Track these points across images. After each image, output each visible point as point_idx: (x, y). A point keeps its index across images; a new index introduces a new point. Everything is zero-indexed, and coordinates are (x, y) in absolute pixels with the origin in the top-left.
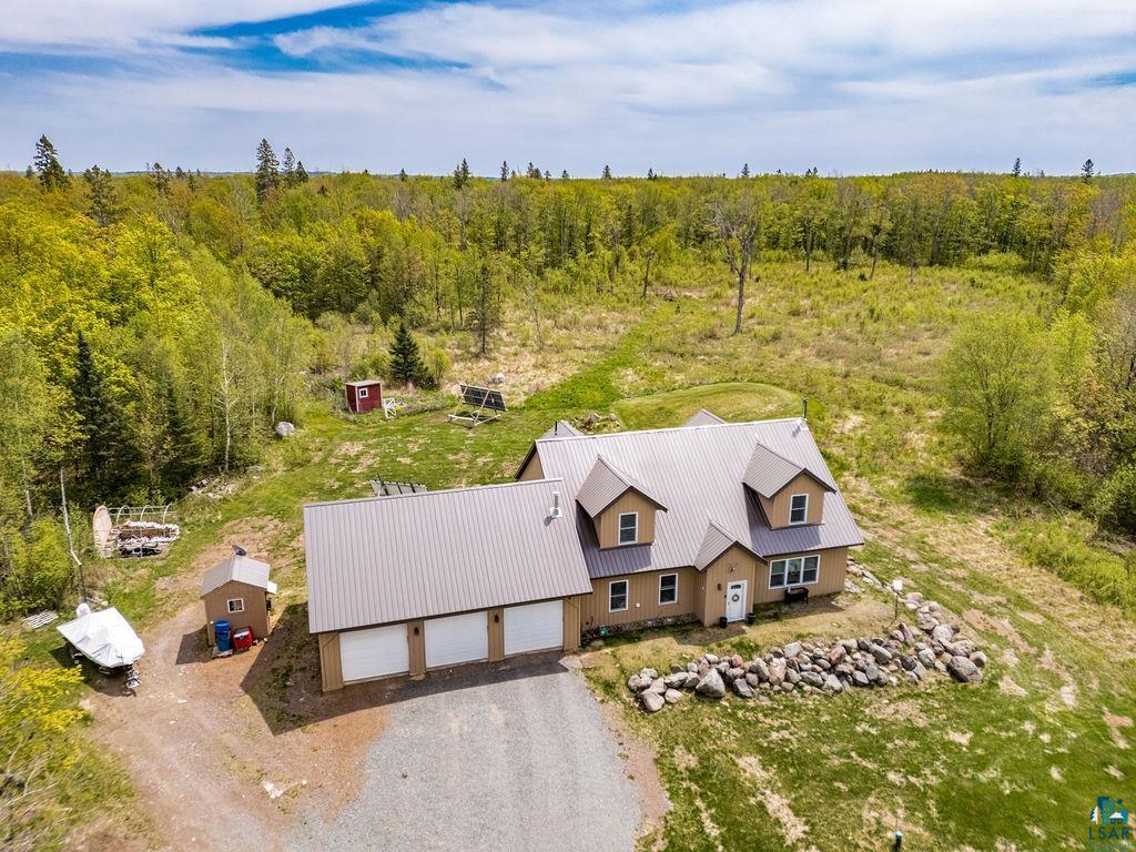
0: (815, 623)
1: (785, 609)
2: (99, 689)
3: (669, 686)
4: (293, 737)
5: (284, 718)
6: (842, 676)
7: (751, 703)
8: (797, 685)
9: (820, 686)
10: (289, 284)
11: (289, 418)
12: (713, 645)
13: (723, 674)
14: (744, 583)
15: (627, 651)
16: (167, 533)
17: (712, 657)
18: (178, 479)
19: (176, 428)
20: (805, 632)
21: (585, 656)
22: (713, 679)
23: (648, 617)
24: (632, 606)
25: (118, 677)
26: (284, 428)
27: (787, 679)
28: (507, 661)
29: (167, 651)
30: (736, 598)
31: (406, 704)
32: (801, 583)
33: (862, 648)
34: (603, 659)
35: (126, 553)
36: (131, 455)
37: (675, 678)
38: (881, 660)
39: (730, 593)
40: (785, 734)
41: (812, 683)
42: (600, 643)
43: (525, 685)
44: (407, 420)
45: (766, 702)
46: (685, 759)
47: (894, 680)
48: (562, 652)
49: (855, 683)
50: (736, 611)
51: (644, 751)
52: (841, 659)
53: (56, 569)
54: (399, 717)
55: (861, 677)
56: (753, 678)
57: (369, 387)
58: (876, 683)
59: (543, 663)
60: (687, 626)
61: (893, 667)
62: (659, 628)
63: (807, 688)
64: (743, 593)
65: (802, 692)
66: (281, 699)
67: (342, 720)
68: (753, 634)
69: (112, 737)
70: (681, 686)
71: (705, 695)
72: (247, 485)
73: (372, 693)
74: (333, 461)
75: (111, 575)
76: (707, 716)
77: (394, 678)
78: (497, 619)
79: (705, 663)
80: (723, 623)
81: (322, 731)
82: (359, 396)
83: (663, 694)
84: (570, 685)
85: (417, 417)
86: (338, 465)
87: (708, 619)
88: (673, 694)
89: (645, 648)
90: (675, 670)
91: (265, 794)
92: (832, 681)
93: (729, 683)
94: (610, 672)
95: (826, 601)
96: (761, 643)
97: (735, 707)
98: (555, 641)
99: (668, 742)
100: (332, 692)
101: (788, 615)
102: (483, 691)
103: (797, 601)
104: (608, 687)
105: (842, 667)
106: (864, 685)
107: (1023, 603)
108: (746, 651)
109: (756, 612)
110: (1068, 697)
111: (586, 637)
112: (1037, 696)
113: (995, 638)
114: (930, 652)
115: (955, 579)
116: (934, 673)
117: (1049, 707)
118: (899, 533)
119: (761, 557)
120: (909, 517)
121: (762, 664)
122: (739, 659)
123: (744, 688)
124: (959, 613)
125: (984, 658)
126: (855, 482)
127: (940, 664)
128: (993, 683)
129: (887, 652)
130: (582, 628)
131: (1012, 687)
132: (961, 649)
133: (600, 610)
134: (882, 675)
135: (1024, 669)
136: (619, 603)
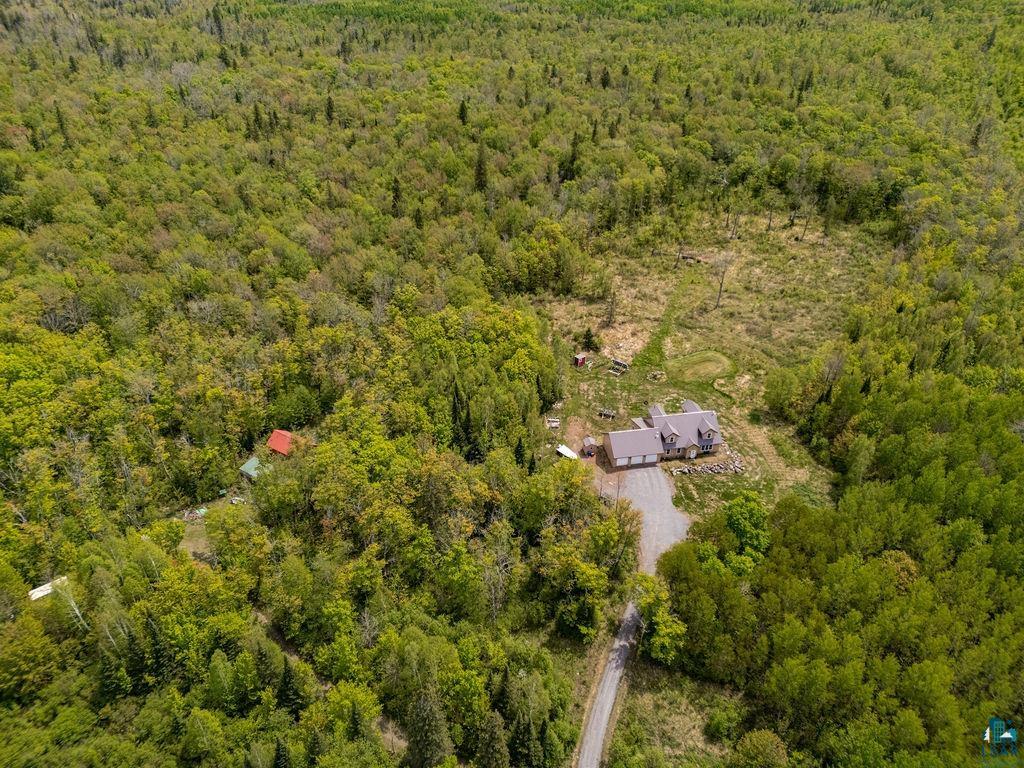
0: (709, 459)
1: (703, 456)
3: (677, 471)
4: (610, 475)
5: (607, 471)
6: (712, 471)
7: (693, 475)
8: (703, 472)
9: (707, 473)
12: (687, 463)
13: (688, 469)
14: (695, 451)
15: (670, 463)
20: (707, 461)
21: (661, 464)
22: (686, 470)
23: (674, 456)
24: (671, 453)
27: (701, 471)
28: (647, 464)
31: (629, 471)
32: (708, 450)
33: (718, 465)
34: (664, 464)
38: (721, 468)
39: (692, 453)
40: (699, 481)
43: (650, 469)
45: (696, 475)
46: (679, 484)
47: (723, 472)
48: (657, 463)
50: (693, 456)
51: (672, 483)
52: (711, 468)
54: (628, 473)
55: (716, 471)
56: (694, 470)
58: (719, 473)
59: (653, 465)
60: (682, 458)
61: (723, 470)
62: (676, 458)
63: (705, 473)
64: (695, 453)
66: (604, 467)
68: (695, 461)
70: (680, 471)
71: (684, 473)
72: (565, 403)
73: (621, 468)
74: (581, 392)
76: (684, 477)
77: (626, 466)
78: (644, 456)
79: (685, 467)
80: (689, 459)
81: (615, 474)
84: (658, 470)
86: (584, 394)
87: (687, 458)
89: (673, 463)
90: (679, 468)
92: (710, 472)
93: (689, 471)
94: (666, 467)
95: (713, 454)
96: (697, 463)
97: (690, 476)
98: (655, 460)
99: (677, 481)
100: (615, 467)
102: (643, 469)
103: (707, 454)
104: (666, 470)
106: (716, 473)
107: (761, 455)
108: (694, 464)
109: (699, 456)
110: (757, 478)
111: (663, 459)
112: (751, 477)
113: (749, 463)
114: (731, 467)
115: (749, 447)
116: (732, 471)
117: (752, 479)
118: (741, 431)
119: (699, 446)
120: (746, 425)
121: (695, 468)
122: (691, 466)
123: (691, 472)
124: (745, 457)
125: (743, 468)
126: (736, 410)
127: (734, 469)
128: (743, 474)
129: (722, 466)
130: (661, 458)
131: (747, 475)
132: (739, 466)
133: (665, 454)
134: (720, 471)
135: (752, 471)
136: (668, 453)
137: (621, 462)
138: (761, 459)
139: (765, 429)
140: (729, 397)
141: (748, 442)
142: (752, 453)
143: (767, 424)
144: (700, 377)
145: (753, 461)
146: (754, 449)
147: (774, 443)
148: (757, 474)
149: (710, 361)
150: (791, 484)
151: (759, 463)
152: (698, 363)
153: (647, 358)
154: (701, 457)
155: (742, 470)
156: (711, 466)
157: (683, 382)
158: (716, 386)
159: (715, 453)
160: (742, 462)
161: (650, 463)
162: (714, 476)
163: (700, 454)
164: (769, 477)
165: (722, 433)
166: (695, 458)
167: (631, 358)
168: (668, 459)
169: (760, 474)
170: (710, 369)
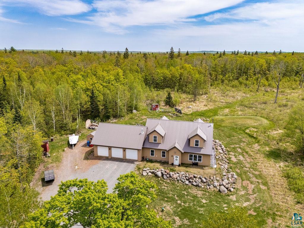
0: (194, 171)
1: (191, 166)
2: (69, 147)
3: (150, 172)
4: (85, 161)
5: (86, 158)
6: (190, 182)
7: (165, 180)
8: (178, 180)
9: (183, 182)
10: (160, 81)
11: (136, 109)
12: (166, 168)
13: (162, 173)
14: (178, 157)
15: (149, 164)
17: (162, 169)
18: (106, 118)
19: (106, 108)
20: (189, 171)
21: (140, 162)
22: (159, 174)
23: (159, 159)
24: (155, 156)
25: (71, 147)
26: (134, 111)
27: (176, 179)
28: (126, 159)
29: (82, 144)
30: (176, 160)
31: (104, 161)
32: (197, 161)
33: (200, 178)
34: (142, 164)
35: (90, 128)
36: (98, 111)
38: (202, 181)
39: (175, 158)
40: (166, 188)
41: (182, 181)
42: (146, 161)
43: (125, 164)
45: (169, 181)
47: (203, 187)
48: (137, 161)
49: (193, 184)
52: (191, 178)
54: (101, 163)
55: (194, 183)
56: (168, 175)
57: (156, 105)
58: (197, 186)
59: (132, 161)
60: (164, 163)
61: (205, 184)
62: (159, 162)
63: (180, 182)
64: (178, 159)
65: (178, 182)
66: (88, 156)
67: (93, 161)
68: (177, 168)
69: (64, 154)
70: (152, 173)
71: (156, 176)
72: (118, 121)
74: (138, 119)
75: (85, 131)
77: (106, 157)
78: (124, 150)
79: (160, 170)
80: (172, 164)
81: (89, 161)
82: (153, 107)
83: (148, 173)
84: (132, 166)
85: (163, 113)
86: (138, 120)
87: (170, 163)
88: (150, 174)
89: (152, 165)
90: (154, 170)
91: (75, 167)
92: (187, 182)
93: (163, 175)
94: (141, 167)
95: (202, 167)
96: (176, 170)
97: (161, 180)
98: (136, 158)
100: (95, 156)
102: (117, 163)
103: (195, 165)
104: (139, 169)
105: (191, 180)
106: (194, 185)
107: (265, 184)
108: (172, 170)
110: (245, 204)
111: (143, 159)
112: (237, 201)
113: (245, 188)
114: (216, 184)
115: (253, 174)
116: (215, 188)
117: (237, 204)
118: (252, 160)
119: (183, 152)
120: (260, 158)
121: (171, 173)
122: (168, 171)
123: (165, 177)
124: (243, 180)
125: (232, 190)
126: (256, 146)
127: (218, 187)
128: (228, 195)
129: (205, 180)
130: (143, 158)
131: (233, 198)
132: (227, 186)
133: (148, 155)
134: (200, 185)
135: (242, 196)
136: (152, 154)
137: (102, 152)
138: (263, 187)
139: (282, 164)
140: (255, 138)
141: (256, 170)
142: (254, 179)
143: (286, 161)
144: (236, 125)
145: (251, 187)
146: (260, 176)
147: (288, 177)
148: (248, 200)
152: (240, 118)
153: (203, 114)
154: (187, 167)
155: (230, 191)
156: (192, 176)
157: (220, 125)
158: (247, 131)
159: (205, 166)
160: (234, 183)
161: (130, 160)
162: (189, 188)
163: (187, 164)
164: (265, 208)
165: (230, 158)
166: (179, 166)
167: (192, 112)
168: (151, 161)
169: (253, 201)
170: (249, 122)
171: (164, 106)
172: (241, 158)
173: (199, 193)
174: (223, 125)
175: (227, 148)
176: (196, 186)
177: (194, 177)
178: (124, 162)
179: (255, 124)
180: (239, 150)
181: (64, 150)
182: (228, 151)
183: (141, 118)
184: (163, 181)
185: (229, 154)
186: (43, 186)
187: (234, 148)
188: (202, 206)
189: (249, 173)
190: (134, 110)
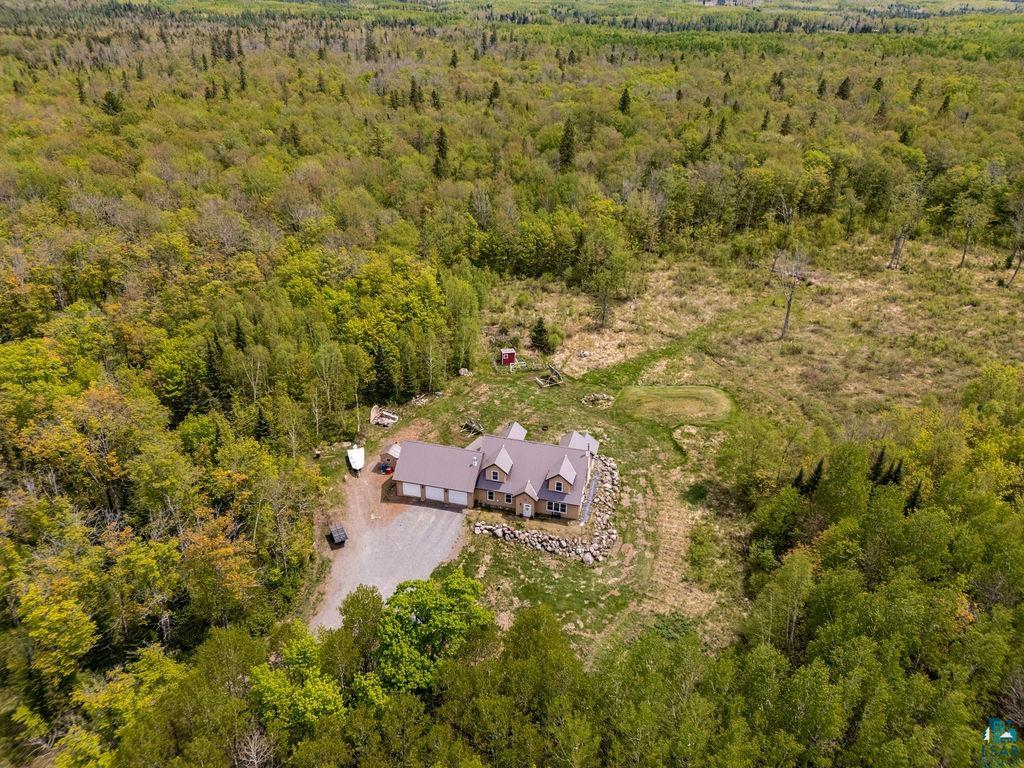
0: (552, 528)
1: (550, 519)
2: (350, 473)
3: (486, 528)
4: (385, 505)
5: (386, 499)
6: (542, 546)
7: (507, 543)
8: (526, 543)
9: (533, 546)
11: (467, 366)
12: (511, 522)
13: (503, 531)
14: (530, 506)
15: (485, 513)
16: (394, 419)
17: (505, 525)
18: (406, 397)
19: (406, 378)
20: (544, 528)
21: (471, 511)
22: (499, 532)
23: (501, 506)
24: (496, 500)
25: (354, 472)
26: (463, 371)
27: (524, 540)
28: (448, 504)
29: (372, 467)
30: (527, 509)
31: (414, 507)
32: (559, 512)
33: (558, 540)
34: (474, 514)
35: (378, 424)
36: (391, 385)
37: (488, 527)
38: (561, 545)
39: (525, 507)
40: (507, 554)
41: (532, 544)
42: (480, 508)
43: (448, 512)
44: (520, 374)
45: (512, 544)
46: (472, 549)
47: (560, 554)
48: (466, 507)
49: (546, 550)
50: (527, 513)
51: (463, 543)
52: (545, 540)
53: (352, 430)
54: (411, 509)
55: (549, 549)
56: (512, 535)
57: (509, 354)
58: (553, 552)
59: (457, 508)
60: (509, 513)
61: (564, 550)
63: (529, 545)
64: (530, 508)
65: (526, 546)
66: (388, 493)
67: (397, 505)
68: (527, 523)
69: (347, 489)
70: (489, 530)
71: (495, 536)
72: (431, 401)
73: (410, 500)
74: (471, 394)
75: (370, 433)
76: (490, 543)
77: (417, 498)
78: (447, 492)
79: (502, 525)
80: (521, 516)
81: (391, 506)
82: (503, 358)
83: (482, 531)
84: (459, 517)
85: (525, 374)
86: (471, 397)
87: (517, 513)
88: (486, 531)
89: (488, 515)
90: (492, 524)
91: (371, 517)
92: (539, 546)
93: (504, 534)
94: (473, 518)
95: (565, 521)
96: (526, 526)
97: (501, 542)
98: (465, 503)
99: (472, 543)
100: (400, 496)
101: (548, 521)
102: (435, 510)
103: (556, 518)
104: (470, 522)
105: (544, 544)
106: (549, 551)
107: (655, 549)
108: (519, 527)
109: (537, 516)
110: (612, 581)
111: (477, 505)
112: (602, 576)
113: (621, 555)
114: (580, 550)
115: (645, 531)
116: (577, 557)
117: (600, 581)
118: (655, 504)
119: (537, 499)
120: (671, 499)
121: (517, 532)
122: (512, 528)
123: (507, 537)
124: (624, 543)
125: (601, 558)
126: (676, 474)
127: (582, 555)
128: (593, 568)
129: (564, 544)
130: (476, 502)
131: (599, 571)
132: (595, 553)
133: (485, 498)
134: (557, 550)
135: (613, 568)
136: (491, 498)
137: (410, 490)
138: (648, 555)
139: (699, 513)
140: (683, 453)
141: (652, 523)
142: (642, 541)
143: (710, 507)
144: (662, 416)
145: (632, 554)
146: (653, 535)
147: (695, 538)
148: (618, 574)
149: (698, 399)
150: (661, 610)
151: (641, 559)
152: (674, 398)
153: (609, 377)
154: (542, 520)
155: (597, 560)
156: (546, 537)
157: (629, 417)
158: (677, 434)
159: (570, 520)
160: (609, 548)
161: (455, 505)
162: (541, 555)
163: (545, 515)
164: (636, 586)
165: (620, 499)
166: (531, 518)
167: (585, 372)
168: (489, 508)
169: (623, 577)
170: (688, 409)
171: (528, 348)
172: (639, 499)
173: (552, 563)
174: (636, 416)
175: (623, 478)
176: (551, 552)
177: (550, 538)
178: (446, 509)
179: (700, 415)
180: (642, 481)
181: (344, 480)
182: (623, 484)
183: (476, 390)
184: (504, 544)
185: (622, 491)
186: (333, 549)
187: (635, 477)
188: (552, 584)
189: (638, 530)
190: (462, 369)
